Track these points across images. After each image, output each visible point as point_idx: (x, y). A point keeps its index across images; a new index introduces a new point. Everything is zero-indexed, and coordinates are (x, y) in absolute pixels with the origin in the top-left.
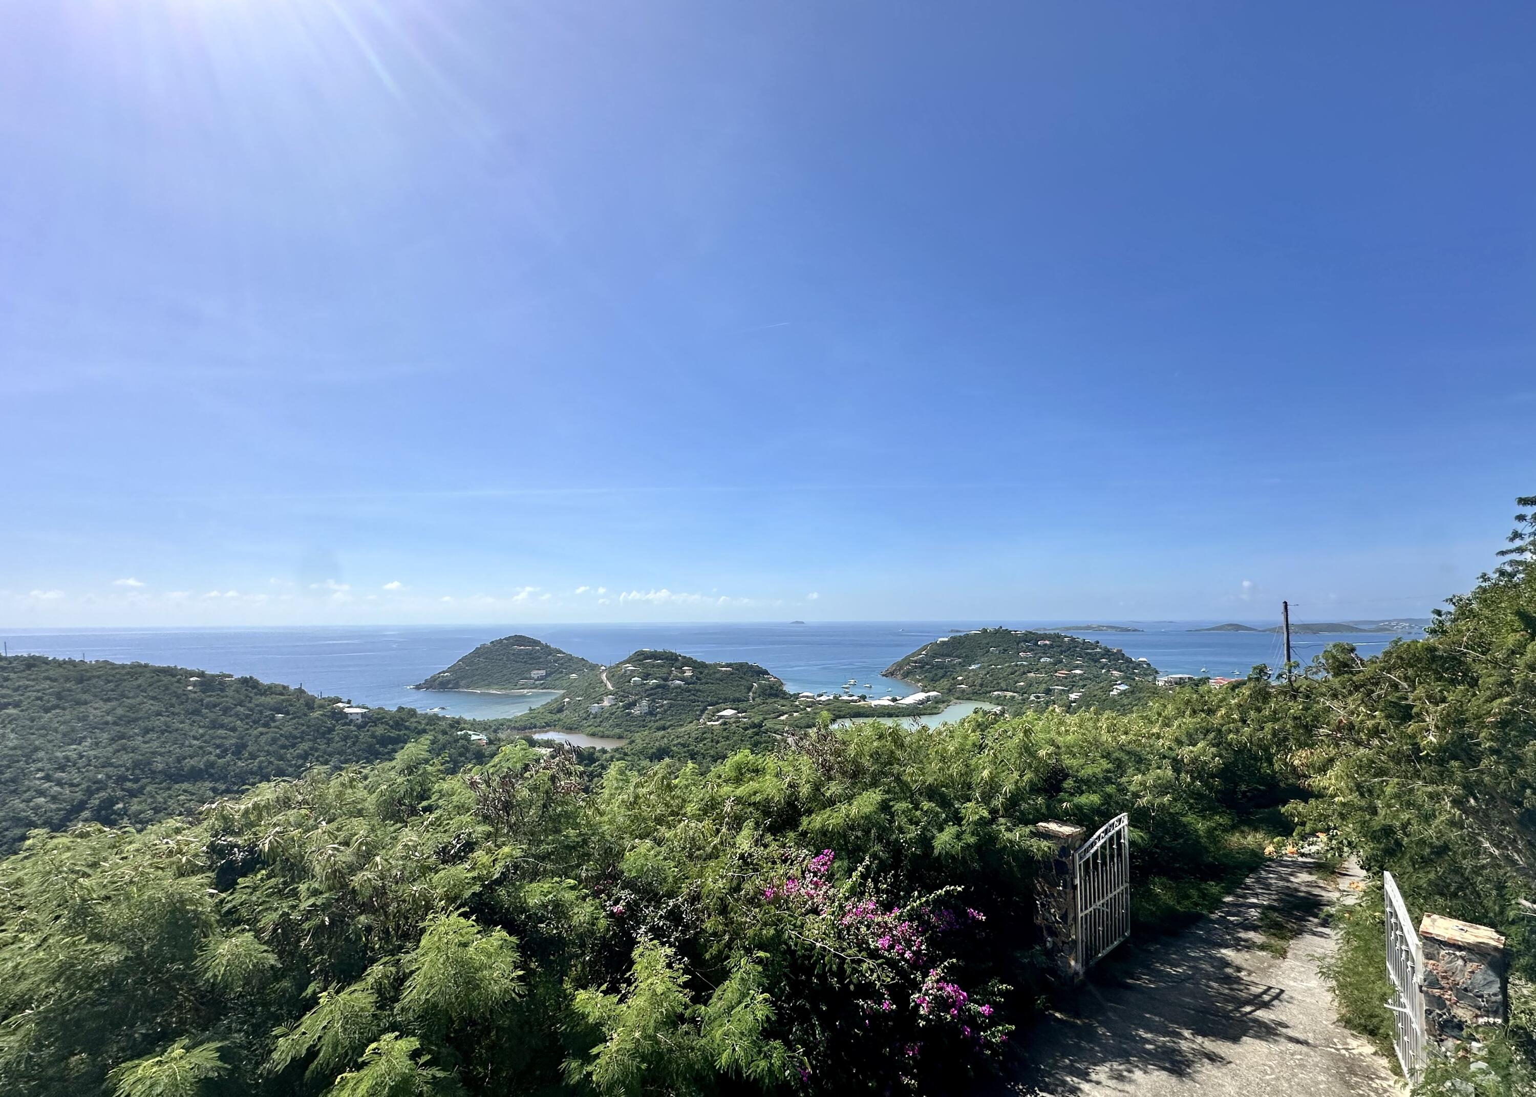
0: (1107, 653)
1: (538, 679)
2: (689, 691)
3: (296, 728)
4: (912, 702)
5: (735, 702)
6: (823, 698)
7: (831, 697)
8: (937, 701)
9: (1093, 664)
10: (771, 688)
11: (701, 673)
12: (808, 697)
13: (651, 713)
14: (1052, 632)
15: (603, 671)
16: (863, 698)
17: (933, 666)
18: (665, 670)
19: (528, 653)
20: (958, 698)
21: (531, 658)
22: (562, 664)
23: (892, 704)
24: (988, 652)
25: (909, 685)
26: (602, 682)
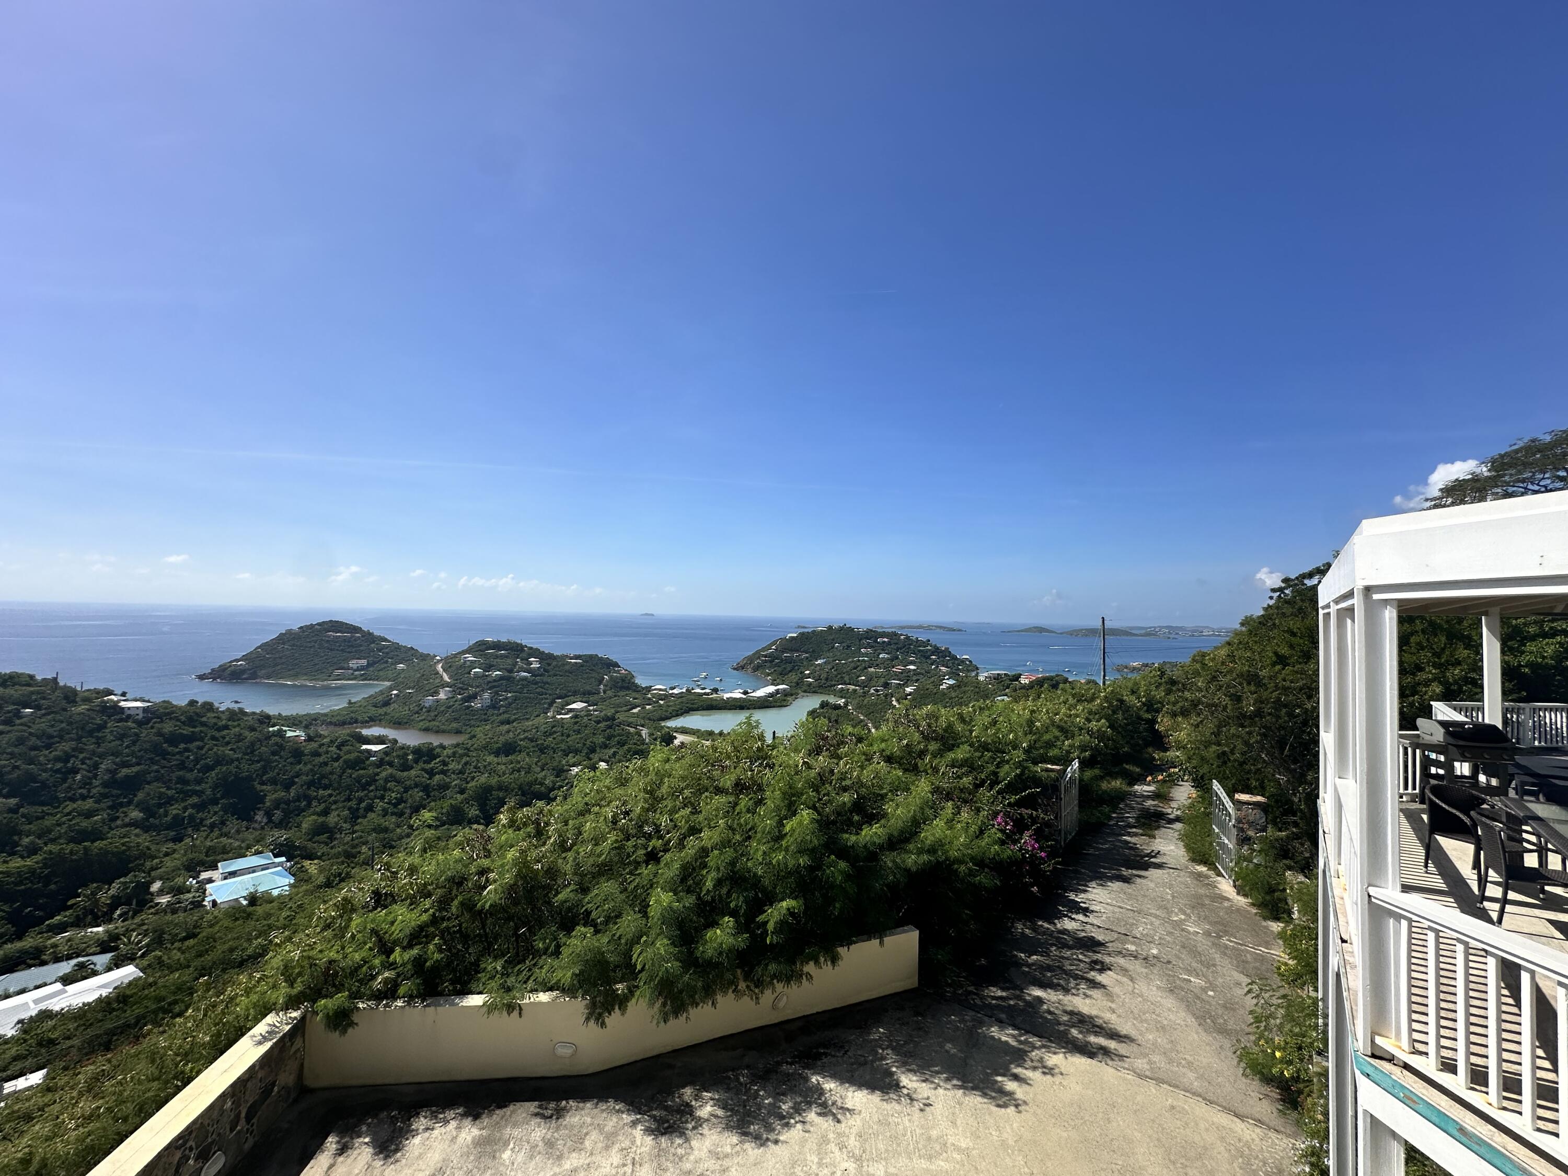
0: (936, 650)
1: (358, 670)
2: (536, 683)
3: (52, 726)
4: (763, 694)
5: (585, 695)
6: (676, 691)
7: (684, 690)
8: (786, 694)
9: (924, 660)
10: (623, 680)
11: (549, 665)
12: (660, 690)
13: (494, 706)
14: (890, 630)
15: (439, 661)
16: (715, 690)
17: (782, 660)
18: (509, 661)
19: (345, 640)
20: (805, 692)
21: (349, 646)
22: (387, 653)
23: (744, 696)
24: (833, 647)
25: (758, 678)
26: (438, 673)
